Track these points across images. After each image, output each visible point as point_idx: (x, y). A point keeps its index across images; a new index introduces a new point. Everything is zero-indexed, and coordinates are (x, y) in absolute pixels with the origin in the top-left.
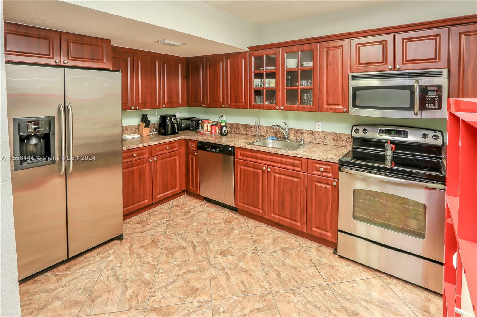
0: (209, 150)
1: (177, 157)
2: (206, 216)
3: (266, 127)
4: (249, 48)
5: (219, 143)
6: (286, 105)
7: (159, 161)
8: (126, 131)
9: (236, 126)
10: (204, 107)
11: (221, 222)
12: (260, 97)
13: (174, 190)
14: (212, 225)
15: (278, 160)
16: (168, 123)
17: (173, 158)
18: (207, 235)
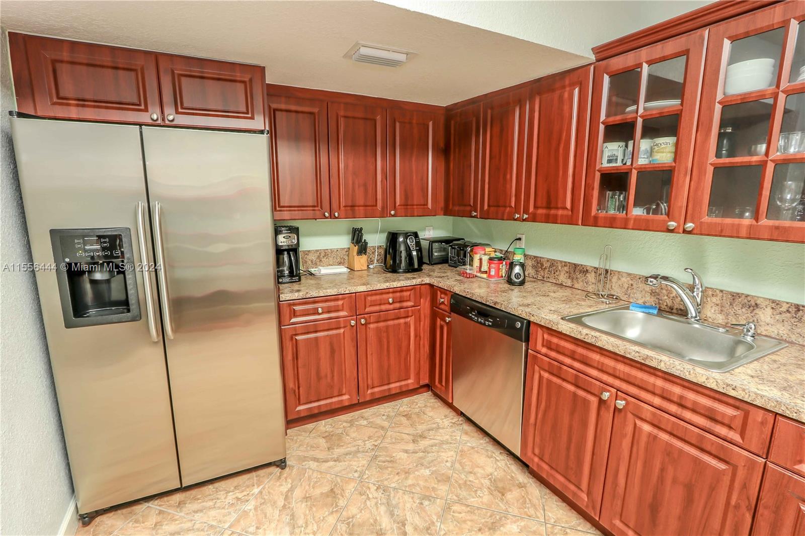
0: (473, 317)
1: (411, 320)
2: (454, 459)
3: (629, 274)
4: (596, 50)
5: (495, 304)
6: (706, 219)
7: (372, 326)
8: (325, 259)
9: (548, 264)
10: (475, 217)
11: (482, 484)
12: (618, 193)
13: (403, 383)
14: (461, 488)
15: (654, 385)
16: (402, 248)
17: (402, 321)
18: (441, 513)
